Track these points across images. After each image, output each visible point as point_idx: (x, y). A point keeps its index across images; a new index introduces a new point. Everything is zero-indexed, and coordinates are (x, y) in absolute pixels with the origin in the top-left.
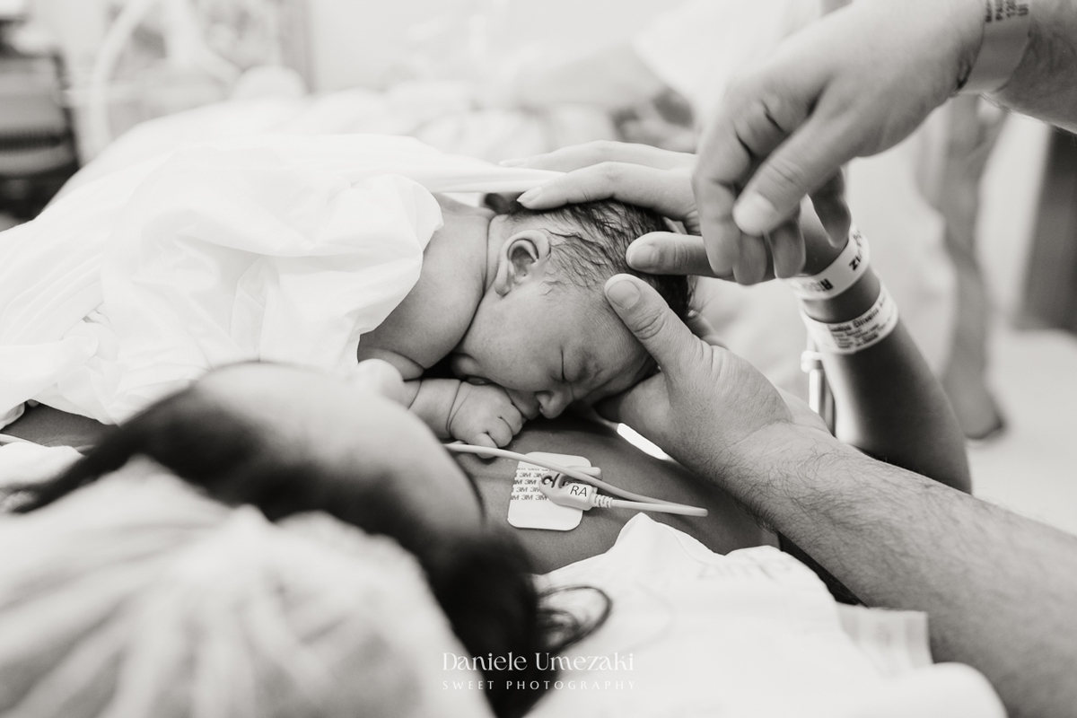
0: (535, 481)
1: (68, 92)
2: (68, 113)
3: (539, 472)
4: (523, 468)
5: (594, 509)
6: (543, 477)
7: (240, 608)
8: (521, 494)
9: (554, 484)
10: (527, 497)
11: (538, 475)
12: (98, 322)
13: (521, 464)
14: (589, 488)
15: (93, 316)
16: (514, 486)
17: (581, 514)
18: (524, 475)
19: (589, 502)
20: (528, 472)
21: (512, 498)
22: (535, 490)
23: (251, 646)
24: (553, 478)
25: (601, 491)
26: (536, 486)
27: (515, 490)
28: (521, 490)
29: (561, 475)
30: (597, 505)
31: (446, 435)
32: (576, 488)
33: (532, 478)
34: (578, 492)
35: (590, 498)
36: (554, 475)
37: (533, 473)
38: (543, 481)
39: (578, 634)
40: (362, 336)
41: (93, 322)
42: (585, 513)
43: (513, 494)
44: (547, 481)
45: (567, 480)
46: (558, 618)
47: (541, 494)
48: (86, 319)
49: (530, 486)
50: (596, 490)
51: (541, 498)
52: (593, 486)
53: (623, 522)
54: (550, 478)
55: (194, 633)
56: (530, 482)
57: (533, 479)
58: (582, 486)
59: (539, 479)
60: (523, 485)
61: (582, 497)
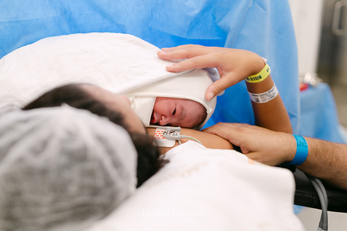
3: (162, 131)
4: (158, 129)
6: (163, 132)
8: (157, 137)
9: (167, 134)
11: (162, 132)
14: (178, 134)
17: (175, 141)
18: (158, 131)
19: (178, 137)
26: (162, 135)
29: (169, 130)
33: (160, 132)
34: (175, 135)
36: (167, 131)
37: (161, 131)
38: (163, 133)
44: (165, 133)
47: (163, 137)
50: (180, 133)
56: (159, 134)
58: (175, 133)
61: (176, 136)
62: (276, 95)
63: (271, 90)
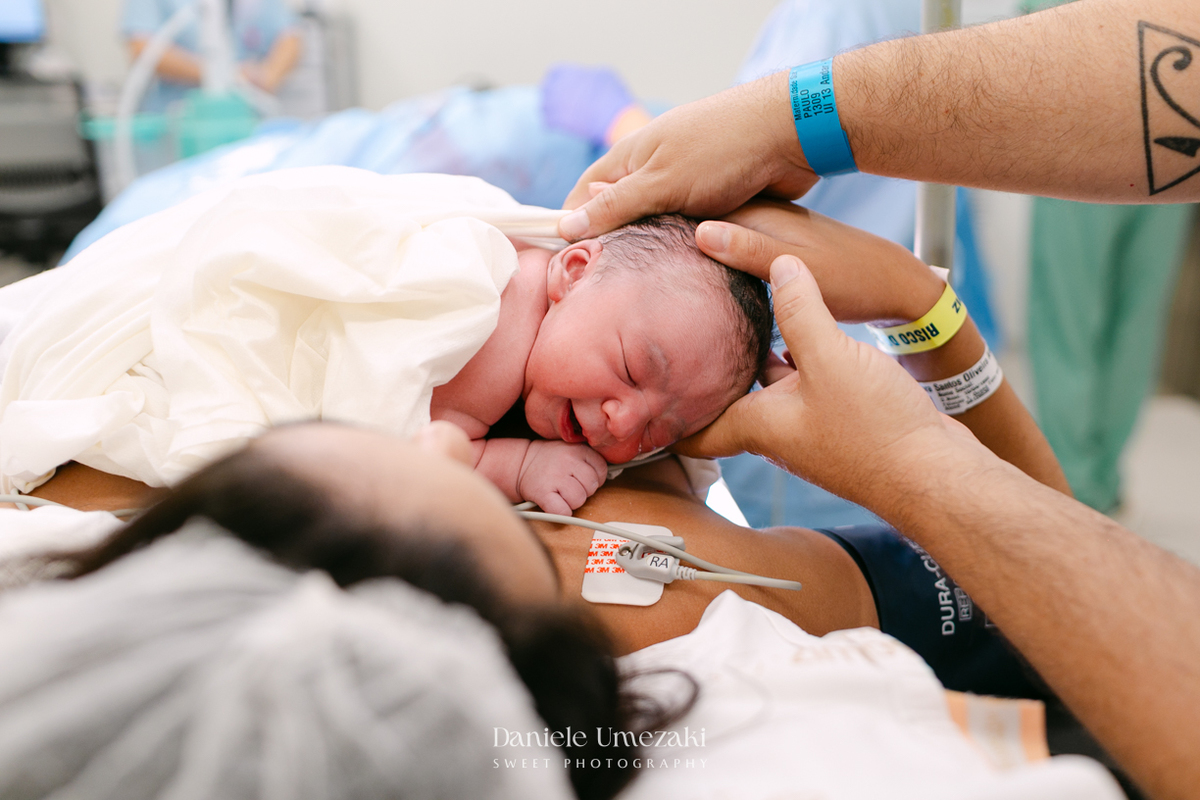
0: (612, 553)
1: (90, 124)
2: (90, 146)
3: (616, 543)
4: (600, 537)
5: (676, 582)
6: (621, 548)
7: (309, 680)
8: (597, 567)
9: (632, 555)
10: (602, 570)
11: (616, 546)
12: (144, 376)
13: (597, 535)
14: (671, 559)
15: (139, 368)
16: (589, 558)
17: (661, 588)
18: (600, 546)
19: (670, 574)
20: (604, 543)
21: (587, 570)
22: (612, 561)
23: (323, 721)
24: (632, 549)
25: (683, 563)
26: (613, 558)
27: (590, 563)
28: (597, 562)
29: (641, 545)
30: (679, 577)
31: (517, 498)
32: (656, 559)
33: (608, 550)
34: (659, 563)
35: (670, 568)
36: (632, 545)
37: (610, 544)
38: (620, 553)
39: (663, 720)
40: (436, 390)
41: (138, 375)
42: (667, 586)
43: (587, 567)
44: (625, 552)
45: (649, 550)
46: (641, 704)
47: (618, 566)
48: (131, 372)
49: (606, 559)
50: (678, 561)
51: (617, 570)
52: (675, 557)
53: (710, 598)
54: (627, 549)
55: (259, 705)
56: (606, 553)
57: (610, 550)
58: (662, 557)
59: (616, 551)
60: (599, 557)
61: (663, 568)
62: (993, 388)
63: (975, 368)
